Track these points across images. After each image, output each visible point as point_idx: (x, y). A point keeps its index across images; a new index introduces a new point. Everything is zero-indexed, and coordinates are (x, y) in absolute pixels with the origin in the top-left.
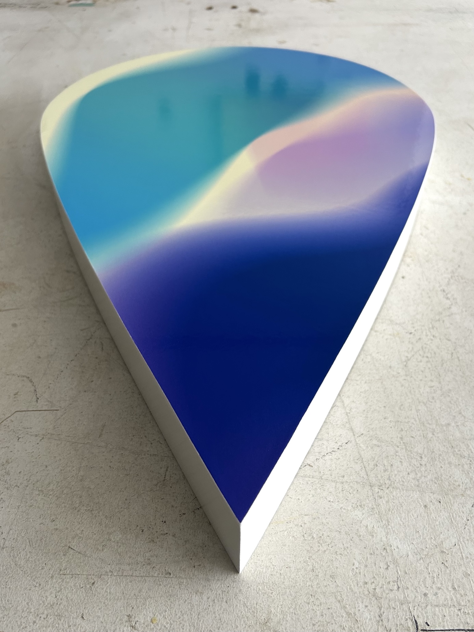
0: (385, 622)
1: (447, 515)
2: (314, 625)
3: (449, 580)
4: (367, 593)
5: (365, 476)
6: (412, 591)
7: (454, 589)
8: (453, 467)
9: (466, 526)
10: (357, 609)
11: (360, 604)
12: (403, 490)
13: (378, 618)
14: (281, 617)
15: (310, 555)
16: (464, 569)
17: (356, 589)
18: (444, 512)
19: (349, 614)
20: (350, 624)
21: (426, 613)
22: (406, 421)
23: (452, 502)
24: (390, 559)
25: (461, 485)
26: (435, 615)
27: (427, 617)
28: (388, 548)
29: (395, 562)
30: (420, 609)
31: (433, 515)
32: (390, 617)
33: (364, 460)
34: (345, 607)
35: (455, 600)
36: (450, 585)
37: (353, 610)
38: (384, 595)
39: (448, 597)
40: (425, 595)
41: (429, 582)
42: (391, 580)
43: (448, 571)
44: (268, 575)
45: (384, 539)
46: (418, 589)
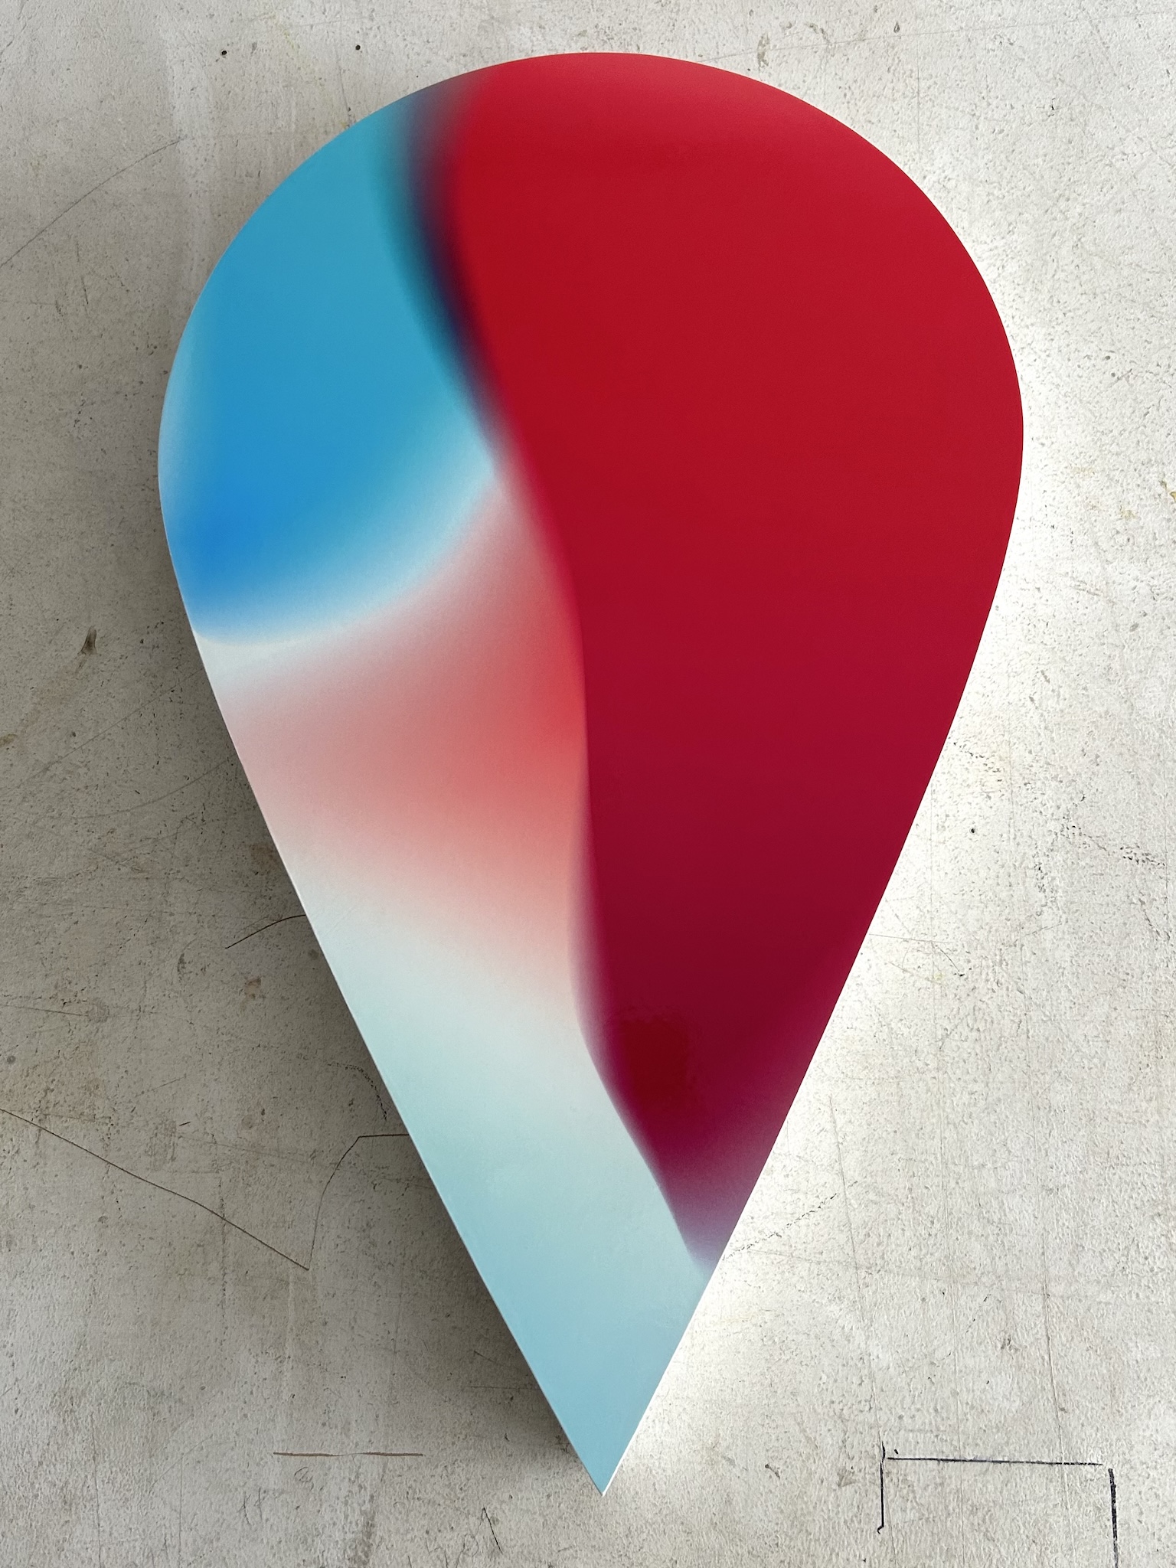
0: (848, 1449)
1: (949, 1312)
2: (767, 1451)
3: (932, 1399)
4: (832, 1414)
5: (851, 1253)
6: (886, 1413)
7: (936, 1410)
8: (973, 1239)
9: (970, 1330)
10: (818, 1433)
11: (823, 1428)
12: (898, 1274)
13: (841, 1444)
14: (731, 1441)
15: (769, 1365)
16: (953, 1385)
17: (819, 1411)
18: (945, 1308)
19: (808, 1439)
20: (808, 1450)
21: (897, 1439)
22: (924, 1157)
23: (960, 1294)
24: (866, 1372)
25: (978, 1268)
26: (907, 1441)
27: (898, 1444)
28: (866, 1358)
29: (872, 1377)
30: (891, 1434)
31: (931, 1313)
32: (855, 1444)
33: (852, 1226)
34: (805, 1431)
35: (933, 1422)
36: (932, 1405)
37: (813, 1434)
38: (852, 1416)
39: (927, 1421)
40: (901, 1417)
41: (908, 1400)
42: (863, 1399)
43: (933, 1389)
44: (717, 1390)
45: (863, 1345)
46: (893, 1410)
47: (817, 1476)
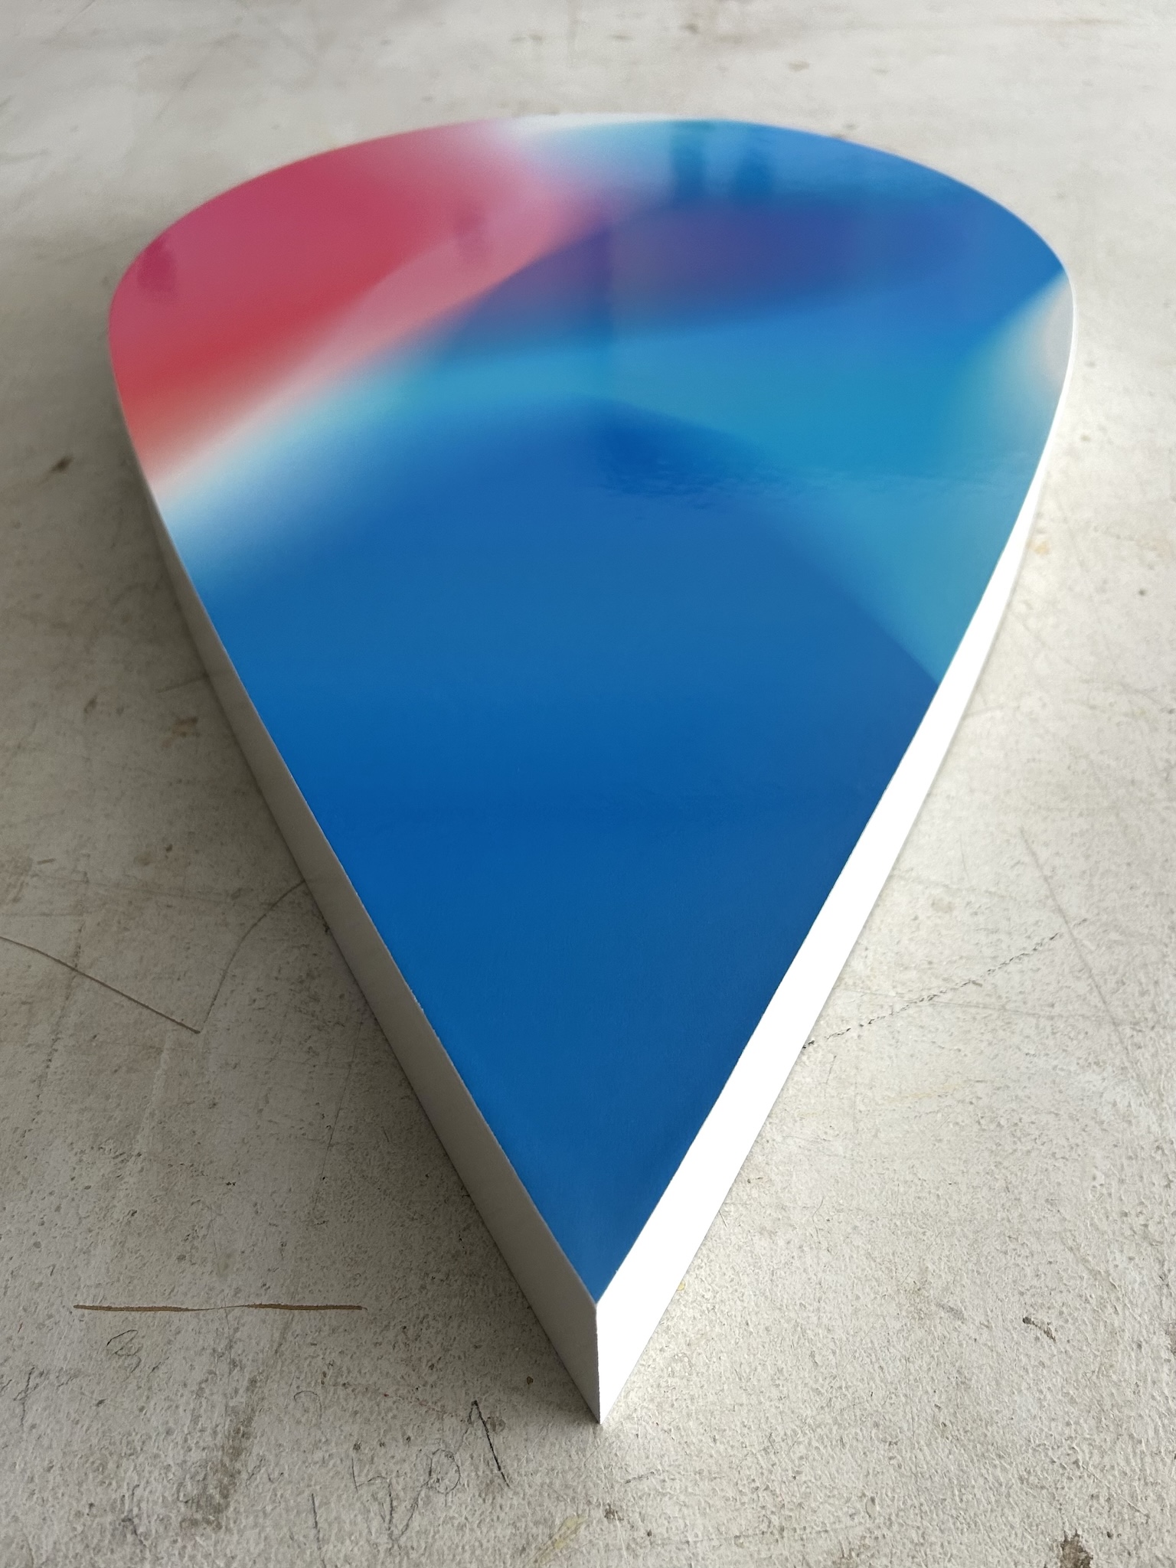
47: (1127, 1335)
